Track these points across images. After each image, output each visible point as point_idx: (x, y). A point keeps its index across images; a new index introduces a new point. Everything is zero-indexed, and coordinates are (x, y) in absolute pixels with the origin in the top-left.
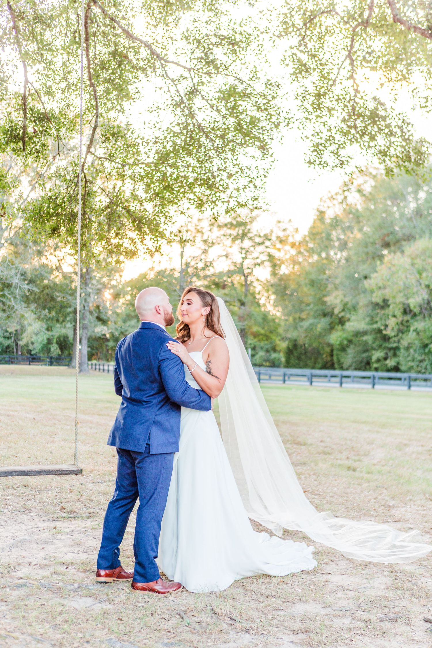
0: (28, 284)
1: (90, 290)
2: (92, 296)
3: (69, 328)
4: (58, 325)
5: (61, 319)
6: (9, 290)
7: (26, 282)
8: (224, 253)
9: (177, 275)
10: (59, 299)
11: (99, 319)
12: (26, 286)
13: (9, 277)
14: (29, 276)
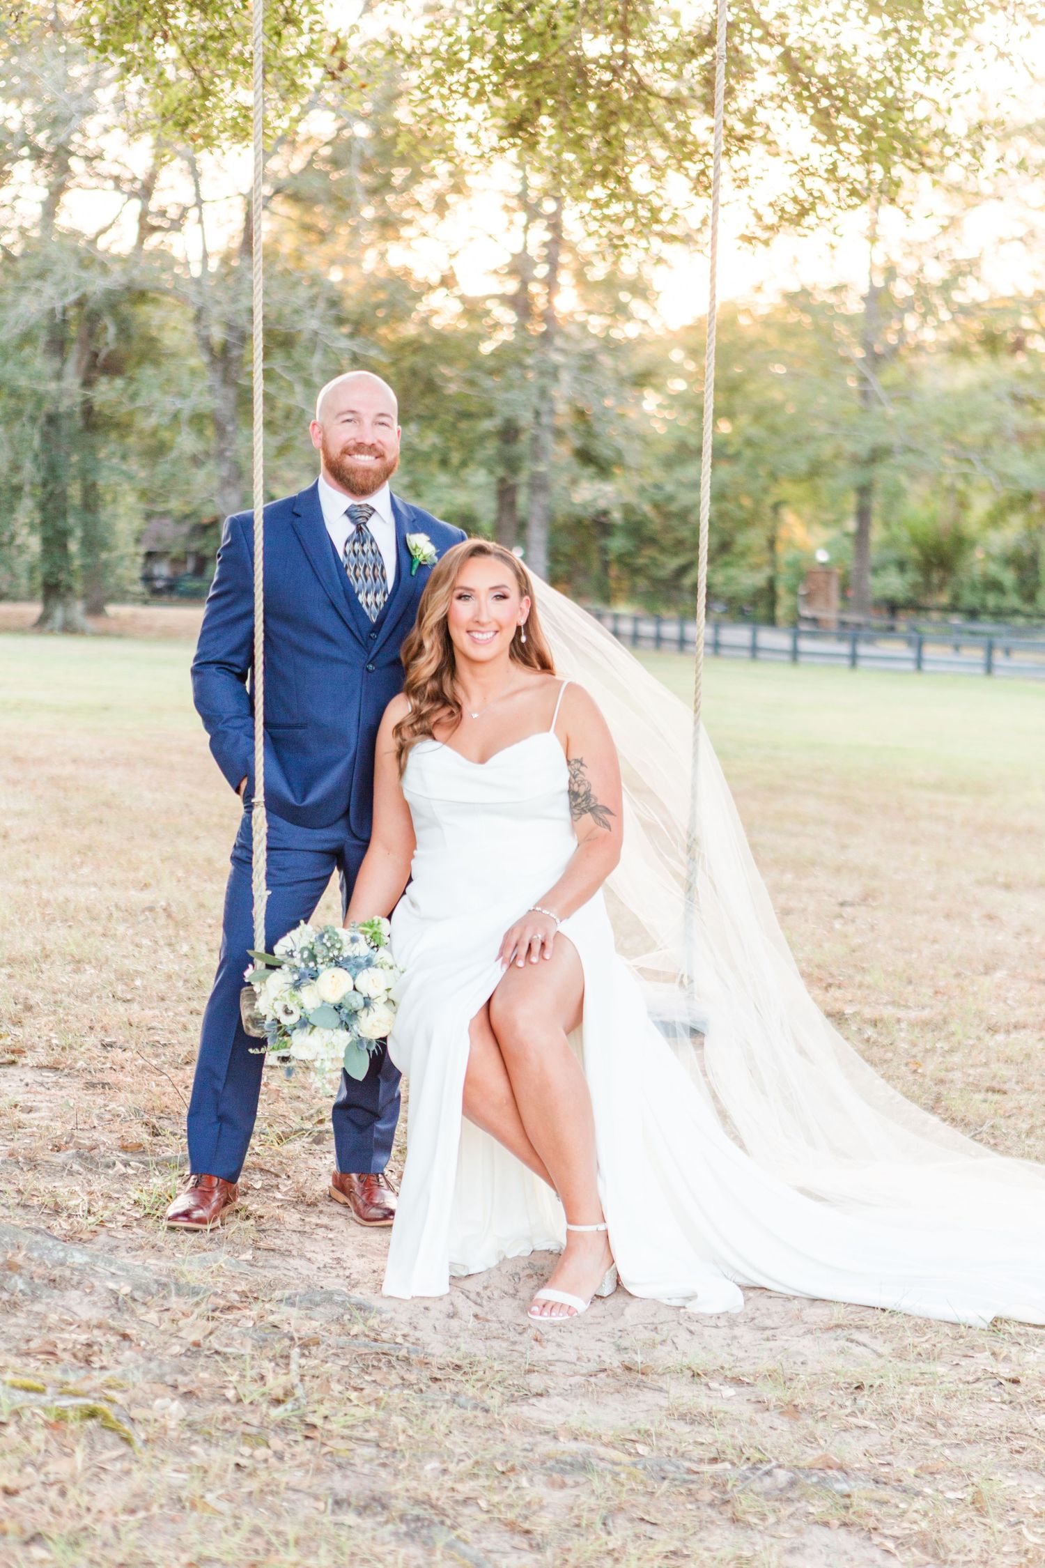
0: (352, 336)
1: (558, 358)
2: (565, 377)
3: (477, 488)
4: (443, 478)
5: (455, 458)
6: (289, 356)
7: (346, 329)
8: (1021, 231)
9: (855, 306)
10: (452, 388)
11: (586, 457)
12: (344, 343)
13: (287, 310)
14: (350, 306)
